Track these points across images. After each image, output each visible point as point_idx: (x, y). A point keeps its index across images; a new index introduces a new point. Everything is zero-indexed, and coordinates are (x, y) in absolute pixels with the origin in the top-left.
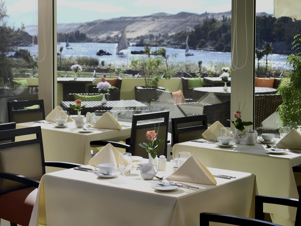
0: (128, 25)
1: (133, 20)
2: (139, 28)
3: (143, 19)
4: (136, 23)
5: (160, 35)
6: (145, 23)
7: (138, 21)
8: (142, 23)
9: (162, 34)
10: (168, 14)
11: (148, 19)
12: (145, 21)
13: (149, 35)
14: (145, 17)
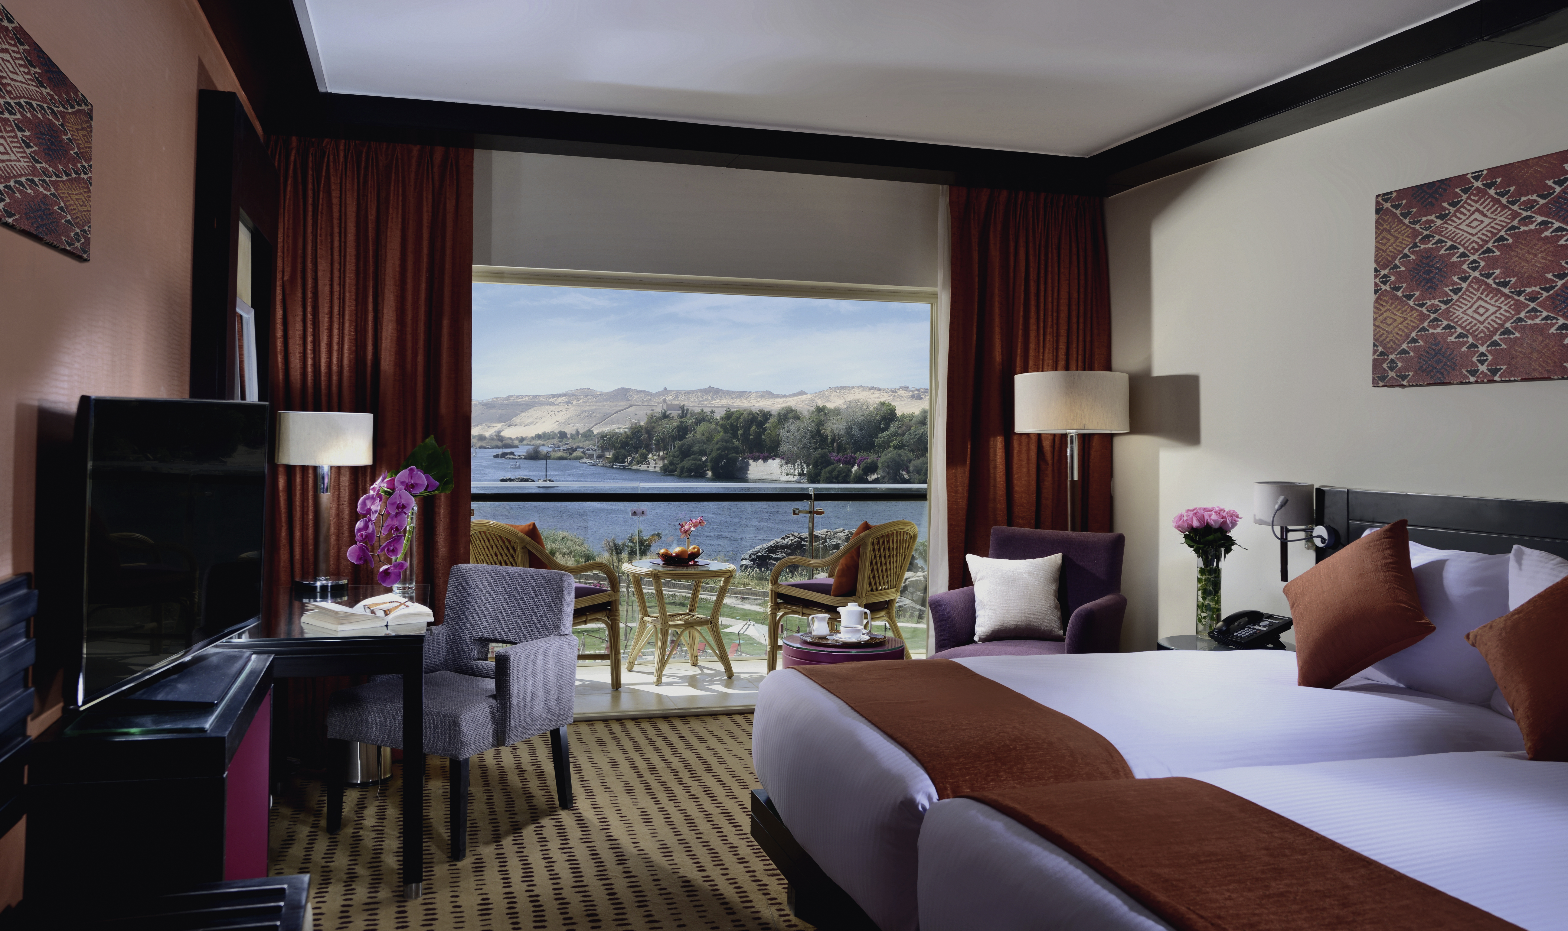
0: (523, 412)
1: (532, 403)
2: (541, 418)
3: (548, 401)
4: (536, 408)
5: (578, 433)
6: (553, 408)
7: (542, 404)
8: (547, 407)
9: (581, 432)
10: (597, 392)
11: (561, 399)
12: (553, 404)
13: (557, 431)
14: (554, 396)
